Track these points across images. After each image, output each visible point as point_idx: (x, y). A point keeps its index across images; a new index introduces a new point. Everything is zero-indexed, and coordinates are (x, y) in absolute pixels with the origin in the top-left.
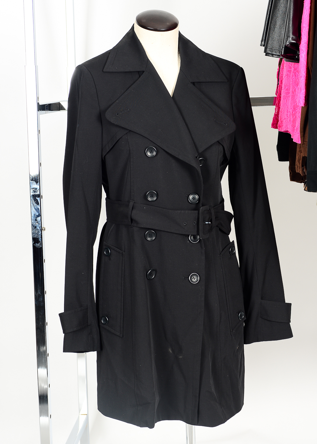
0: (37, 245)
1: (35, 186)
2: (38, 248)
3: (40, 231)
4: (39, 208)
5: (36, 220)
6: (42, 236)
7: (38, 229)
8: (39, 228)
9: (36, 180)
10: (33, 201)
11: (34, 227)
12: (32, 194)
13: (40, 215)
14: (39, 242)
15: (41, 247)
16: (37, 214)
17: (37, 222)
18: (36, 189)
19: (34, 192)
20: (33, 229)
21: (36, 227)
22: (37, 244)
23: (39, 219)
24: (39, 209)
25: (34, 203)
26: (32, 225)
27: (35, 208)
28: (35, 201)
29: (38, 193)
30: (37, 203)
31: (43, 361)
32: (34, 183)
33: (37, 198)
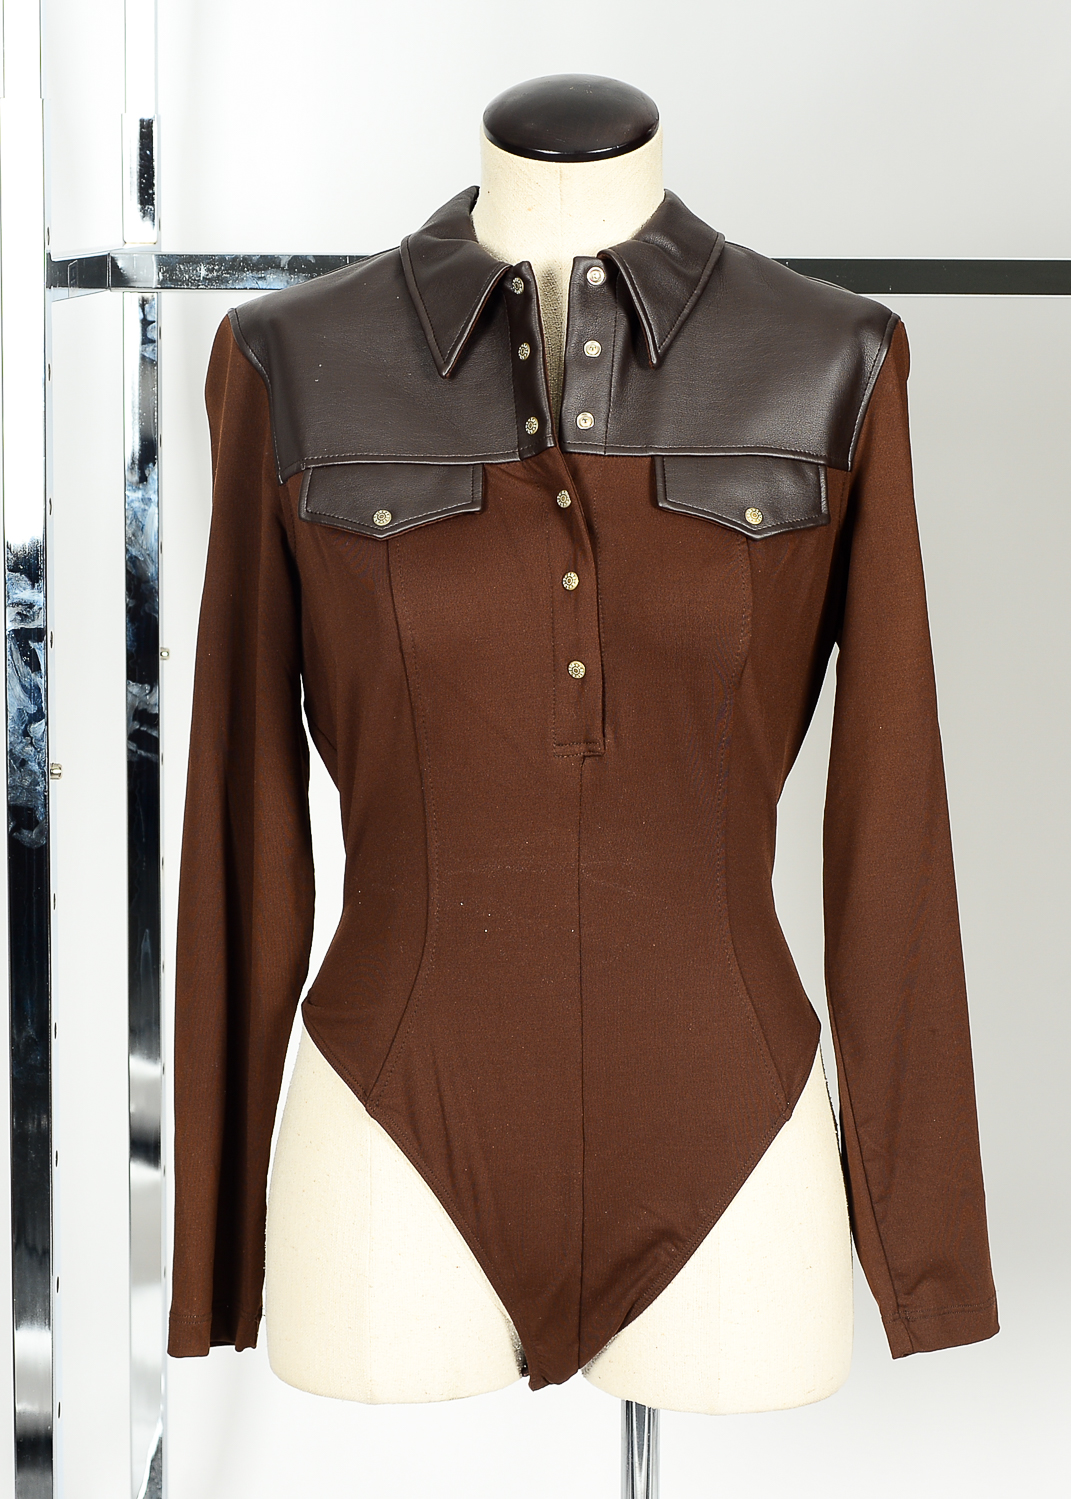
0: (29, 836)
1: (25, 593)
2: (30, 850)
3: (41, 779)
4: (41, 682)
5: (26, 733)
6: (46, 798)
7: (32, 773)
8: (36, 768)
9: (31, 566)
10: (17, 655)
11: (17, 763)
12: (11, 626)
13: (40, 715)
14: (37, 822)
15: (42, 846)
16: (33, 709)
17: (31, 743)
18: (31, 606)
19: (23, 617)
20: (11, 772)
21: (23, 763)
22: (26, 832)
23: (37, 728)
24: (39, 690)
25: (20, 664)
26: (10, 754)
27: (23, 686)
28: (22, 655)
29: (38, 623)
30: (34, 664)
31: (39, 1310)
32: (24, 580)
33: (33, 645)
